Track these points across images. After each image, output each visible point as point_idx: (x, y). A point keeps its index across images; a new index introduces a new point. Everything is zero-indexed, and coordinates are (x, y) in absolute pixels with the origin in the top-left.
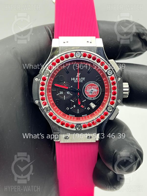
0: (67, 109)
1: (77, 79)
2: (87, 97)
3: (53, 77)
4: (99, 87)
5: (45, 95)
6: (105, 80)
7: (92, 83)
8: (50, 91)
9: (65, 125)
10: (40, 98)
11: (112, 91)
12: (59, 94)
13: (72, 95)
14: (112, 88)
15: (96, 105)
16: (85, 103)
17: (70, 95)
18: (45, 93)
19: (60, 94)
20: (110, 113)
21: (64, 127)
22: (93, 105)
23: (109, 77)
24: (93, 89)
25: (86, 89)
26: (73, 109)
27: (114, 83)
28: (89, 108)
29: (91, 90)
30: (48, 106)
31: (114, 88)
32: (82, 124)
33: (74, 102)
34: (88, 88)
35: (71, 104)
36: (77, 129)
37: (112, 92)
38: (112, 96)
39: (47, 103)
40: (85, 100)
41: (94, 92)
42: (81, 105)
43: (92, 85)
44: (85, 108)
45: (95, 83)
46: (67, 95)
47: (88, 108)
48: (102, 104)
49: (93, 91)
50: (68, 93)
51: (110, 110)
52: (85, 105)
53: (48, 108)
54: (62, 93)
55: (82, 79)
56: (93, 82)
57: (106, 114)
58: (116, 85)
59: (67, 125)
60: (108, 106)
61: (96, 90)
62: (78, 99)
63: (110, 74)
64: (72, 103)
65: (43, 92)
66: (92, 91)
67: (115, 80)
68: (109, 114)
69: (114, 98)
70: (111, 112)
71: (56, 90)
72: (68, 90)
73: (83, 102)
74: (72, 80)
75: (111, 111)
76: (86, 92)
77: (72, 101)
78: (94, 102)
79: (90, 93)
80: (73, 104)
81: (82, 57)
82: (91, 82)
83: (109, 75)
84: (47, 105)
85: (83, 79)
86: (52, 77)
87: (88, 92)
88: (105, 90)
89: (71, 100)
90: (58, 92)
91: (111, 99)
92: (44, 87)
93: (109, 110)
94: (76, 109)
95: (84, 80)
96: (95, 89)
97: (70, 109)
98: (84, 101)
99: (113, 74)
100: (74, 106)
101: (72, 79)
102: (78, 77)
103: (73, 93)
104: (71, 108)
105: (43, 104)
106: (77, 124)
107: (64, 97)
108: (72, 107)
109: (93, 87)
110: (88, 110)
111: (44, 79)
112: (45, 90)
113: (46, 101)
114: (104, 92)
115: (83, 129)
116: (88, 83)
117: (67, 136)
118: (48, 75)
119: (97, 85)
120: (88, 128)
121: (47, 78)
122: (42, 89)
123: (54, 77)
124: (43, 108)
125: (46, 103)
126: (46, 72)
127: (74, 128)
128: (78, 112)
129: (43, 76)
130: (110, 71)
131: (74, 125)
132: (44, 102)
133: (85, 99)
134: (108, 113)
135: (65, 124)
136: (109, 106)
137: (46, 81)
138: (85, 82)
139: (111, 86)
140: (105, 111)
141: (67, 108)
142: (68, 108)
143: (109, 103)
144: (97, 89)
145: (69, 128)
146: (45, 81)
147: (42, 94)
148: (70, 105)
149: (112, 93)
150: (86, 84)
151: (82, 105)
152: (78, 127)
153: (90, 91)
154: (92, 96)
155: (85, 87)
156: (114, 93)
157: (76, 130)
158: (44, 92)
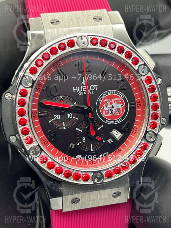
0: (70, 146)
1: (83, 88)
2: (105, 120)
3: (39, 89)
4: (124, 99)
5: (29, 125)
6: (134, 86)
7: (111, 93)
8: (36, 116)
9: (72, 176)
10: (20, 131)
11: (151, 104)
12: (53, 119)
13: (77, 119)
14: (149, 98)
15: (122, 133)
16: (102, 130)
17: (74, 118)
18: (28, 120)
19: (55, 119)
20: (152, 144)
21: (71, 180)
22: (117, 135)
23: (142, 77)
24: (114, 104)
25: (102, 106)
26: (83, 145)
27: (152, 89)
28: (110, 139)
29: (110, 106)
30: (37, 144)
31: (154, 98)
32: (103, 170)
33: (81, 131)
34: (105, 103)
35: (78, 136)
36: (96, 181)
37: (150, 106)
38: (152, 112)
39: (34, 139)
40: (102, 126)
41: (117, 109)
42: (95, 136)
43: (111, 97)
44: (104, 141)
45: (116, 93)
46: (68, 120)
47: (110, 141)
48: (133, 130)
49: (115, 108)
50: (69, 115)
51: (151, 138)
52: (102, 136)
53: (36, 147)
54: (58, 116)
55: (92, 88)
56: (113, 92)
57: (145, 148)
58: (156, 92)
59: (77, 177)
60: (146, 132)
61: (120, 106)
62: (90, 125)
63: (143, 72)
64: (78, 133)
65: (24, 119)
66: (112, 109)
67: (153, 83)
68: (150, 146)
69: (155, 117)
70: (153, 142)
71: (46, 114)
72: (70, 110)
73: (98, 129)
74: (74, 92)
75: (152, 140)
76: (102, 111)
77: (79, 130)
78: (118, 127)
79: (110, 113)
80: (82, 135)
81: (90, 46)
82: (109, 92)
83: (143, 74)
84: (34, 143)
85: (95, 87)
86: (37, 89)
87: (106, 110)
88: (136, 104)
89: (77, 129)
90: (50, 116)
91: (150, 118)
92: (25, 108)
93: (149, 139)
94: (87, 144)
95: (96, 89)
96: (118, 103)
97: (76, 145)
98: (100, 127)
99: (149, 73)
100: (84, 139)
101: (74, 90)
102: (84, 84)
103: (79, 114)
104: (78, 144)
105: (25, 142)
106: (94, 172)
107: (64, 125)
108: (81, 142)
109: (115, 101)
110: (110, 143)
111: (24, 93)
112: (27, 114)
113: (31, 136)
114: (134, 108)
115: (107, 180)
116: (104, 95)
117: (76, 197)
118: (30, 85)
119: (122, 96)
120: (115, 177)
121: (29, 90)
122: (22, 113)
123: (41, 88)
124: (28, 149)
125: (32, 139)
126: (26, 80)
127: (90, 179)
128: (92, 150)
129: (21, 88)
130: (143, 68)
131: (89, 174)
132: (27, 139)
133: (101, 123)
134: (147, 145)
135: (73, 174)
136: (149, 131)
137: (28, 96)
138: (98, 93)
139: (148, 93)
140: (143, 142)
141: (71, 144)
142: (74, 145)
143: (149, 127)
144: (122, 103)
145: (81, 182)
146: (25, 96)
147: (23, 123)
148: (76, 137)
149: (152, 107)
150: (101, 96)
151: (98, 136)
152: (97, 178)
153: (109, 109)
154: (114, 117)
155: (99, 102)
156: (155, 108)
157: (93, 183)
158: (26, 118)
